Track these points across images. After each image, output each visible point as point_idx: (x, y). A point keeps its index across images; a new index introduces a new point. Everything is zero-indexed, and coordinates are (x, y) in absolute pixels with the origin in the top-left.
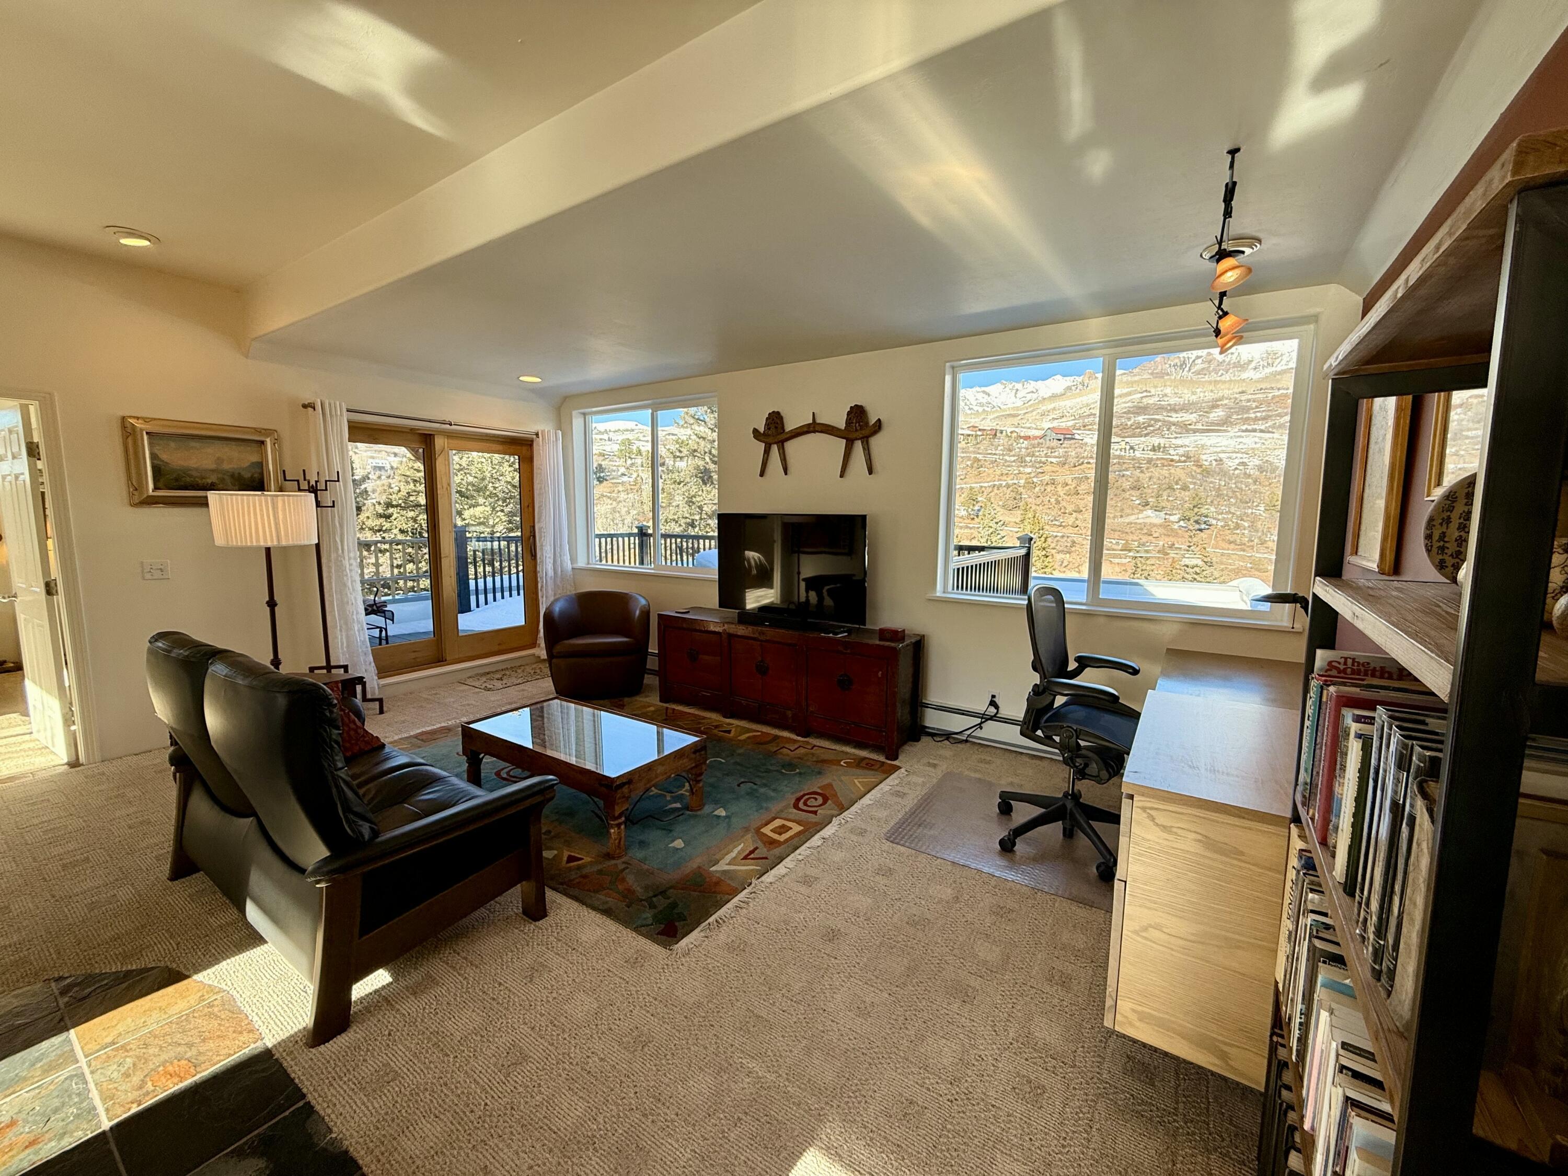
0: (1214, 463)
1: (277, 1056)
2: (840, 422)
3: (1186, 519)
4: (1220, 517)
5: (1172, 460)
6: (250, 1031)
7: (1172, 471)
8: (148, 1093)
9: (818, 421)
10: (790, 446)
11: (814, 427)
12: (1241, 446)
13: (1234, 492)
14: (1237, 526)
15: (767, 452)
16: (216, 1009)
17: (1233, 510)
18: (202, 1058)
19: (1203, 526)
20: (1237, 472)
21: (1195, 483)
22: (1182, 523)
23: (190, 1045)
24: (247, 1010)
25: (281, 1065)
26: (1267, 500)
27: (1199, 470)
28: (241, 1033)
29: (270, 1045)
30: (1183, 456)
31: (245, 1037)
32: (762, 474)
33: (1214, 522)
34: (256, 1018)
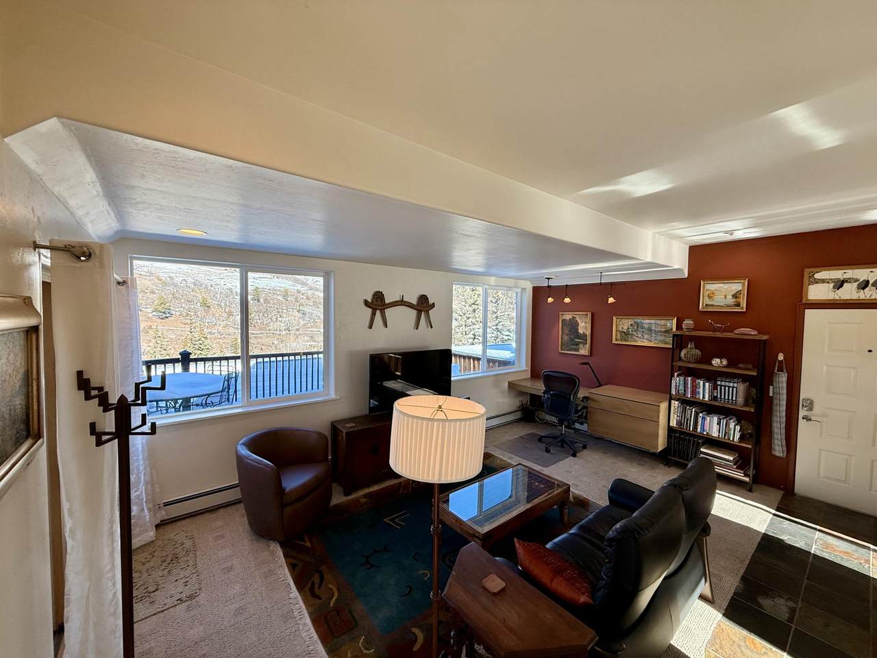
0: (168, 279)
1: (723, 611)
2: (414, 302)
3: (156, 310)
4: (177, 310)
5: (141, 275)
6: (720, 626)
7: (142, 281)
8: (766, 649)
9: (404, 300)
10: (388, 312)
11: (401, 303)
12: (180, 270)
13: (183, 296)
14: (188, 315)
15: (374, 314)
16: (717, 646)
17: (183, 305)
18: (741, 638)
19: (168, 315)
20: (182, 285)
21: (158, 290)
22: (154, 313)
23: (739, 646)
24: (711, 632)
25: (726, 608)
26: (201, 301)
27: (160, 282)
28: (722, 629)
29: (721, 615)
30: (148, 272)
31: (723, 626)
32: (370, 327)
33: (174, 312)
34: (713, 627)
